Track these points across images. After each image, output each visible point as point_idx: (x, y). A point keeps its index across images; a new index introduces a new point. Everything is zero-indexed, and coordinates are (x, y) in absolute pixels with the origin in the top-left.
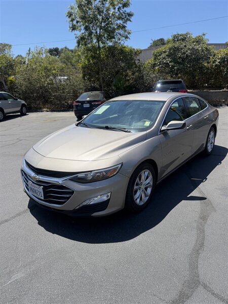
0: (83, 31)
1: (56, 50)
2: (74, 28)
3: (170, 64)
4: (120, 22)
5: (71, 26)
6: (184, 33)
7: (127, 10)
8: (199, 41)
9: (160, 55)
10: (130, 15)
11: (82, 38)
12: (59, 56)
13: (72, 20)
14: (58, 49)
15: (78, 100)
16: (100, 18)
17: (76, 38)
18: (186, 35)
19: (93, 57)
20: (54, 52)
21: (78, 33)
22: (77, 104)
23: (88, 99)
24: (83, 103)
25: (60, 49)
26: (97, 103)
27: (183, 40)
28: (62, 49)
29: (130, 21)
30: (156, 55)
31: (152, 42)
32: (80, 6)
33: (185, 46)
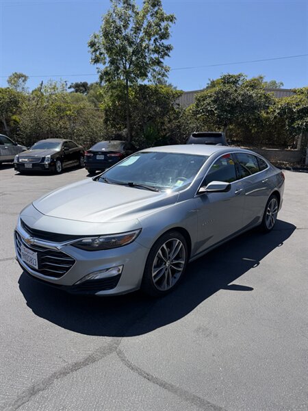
0: (108, 65)
1: (84, 85)
2: (97, 61)
3: (215, 112)
4: (155, 56)
5: (93, 57)
6: (236, 74)
7: (166, 42)
8: (253, 85)
9: (204, 100)
10: (168, 48)
11: (106, 73)
12: (88, 93)
13: (95, 51)
14: (87, 84)
15: (91, 149)
16: (130, 50)
17: (98, 72)
18: (239, 76)
19: (119, 98)
20: (81, 88)
21: (102, 67)
22: (88, 155)
23: (104, 149)
24: (96, 153)
25: (89, 85)
26: (113, 155)
27: (235, 82)
28: (92, 85)
29: (169, 56)
30: (198, 100)
31: (210, 83)
32: (106, 35)
33: (236, 91)
